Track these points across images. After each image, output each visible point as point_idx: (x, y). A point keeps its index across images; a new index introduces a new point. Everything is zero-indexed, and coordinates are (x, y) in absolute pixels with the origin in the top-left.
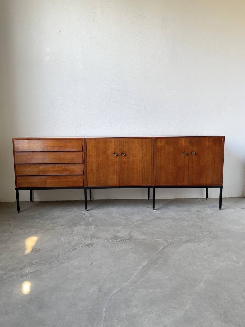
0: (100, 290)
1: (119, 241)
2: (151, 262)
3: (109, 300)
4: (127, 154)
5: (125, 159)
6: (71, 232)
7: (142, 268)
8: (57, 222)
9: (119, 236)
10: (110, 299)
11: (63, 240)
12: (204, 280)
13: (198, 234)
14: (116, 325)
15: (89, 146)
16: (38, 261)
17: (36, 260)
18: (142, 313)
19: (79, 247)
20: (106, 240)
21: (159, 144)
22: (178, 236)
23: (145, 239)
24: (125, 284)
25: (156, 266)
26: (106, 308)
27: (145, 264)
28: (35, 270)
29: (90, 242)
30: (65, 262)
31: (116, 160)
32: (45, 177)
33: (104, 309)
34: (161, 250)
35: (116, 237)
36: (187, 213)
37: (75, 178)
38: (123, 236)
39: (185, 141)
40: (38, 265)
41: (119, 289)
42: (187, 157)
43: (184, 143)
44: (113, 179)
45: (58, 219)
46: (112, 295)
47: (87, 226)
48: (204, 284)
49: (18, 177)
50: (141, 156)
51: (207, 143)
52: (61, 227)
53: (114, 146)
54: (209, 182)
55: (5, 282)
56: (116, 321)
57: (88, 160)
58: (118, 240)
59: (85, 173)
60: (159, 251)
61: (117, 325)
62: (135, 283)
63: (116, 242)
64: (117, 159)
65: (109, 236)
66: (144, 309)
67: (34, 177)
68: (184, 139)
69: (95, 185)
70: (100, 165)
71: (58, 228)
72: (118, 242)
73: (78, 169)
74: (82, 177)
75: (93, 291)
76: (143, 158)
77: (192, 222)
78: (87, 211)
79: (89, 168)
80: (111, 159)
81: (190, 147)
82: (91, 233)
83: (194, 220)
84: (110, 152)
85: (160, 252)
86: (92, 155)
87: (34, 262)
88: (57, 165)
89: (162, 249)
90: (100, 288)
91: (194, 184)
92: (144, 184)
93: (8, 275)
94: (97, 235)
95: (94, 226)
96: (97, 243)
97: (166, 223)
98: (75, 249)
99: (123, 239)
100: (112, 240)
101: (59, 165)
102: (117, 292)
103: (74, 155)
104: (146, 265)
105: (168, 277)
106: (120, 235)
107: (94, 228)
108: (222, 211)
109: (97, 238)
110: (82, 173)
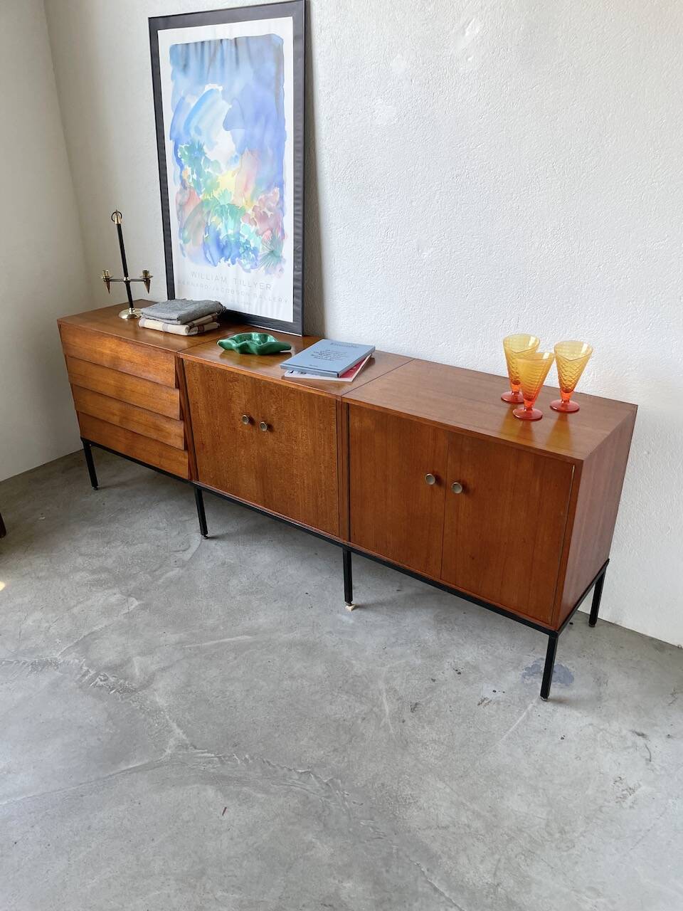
1: (101, 686)
6: (73, 604)
8: (101, 556)
9: (132, 666)
11: (29, 623)
15: (190, 377)
20: (89, 666)
21: (356, 423)
22: (235, 745)
23: (153, 712)
29: (58, 655)
34: (122, 772)
35: (120, 667)
36: (418, 662)
38: (136, 671)
42: (440, 493)
45: (119, 544)
47: (130, 596)
50: (310, 444)
52: (87, 575)
53: (245, 394)
58: (105, 680)
59: (189, 446)
60: (113, 772)
63: (96, 683)
65: (110, 658)
70: (219, 437)
72: (95, 689)
73: (174, 433)
74: (185, 455)
76: (314, 451)
79: (197, 437)
81: (450, 461)
82: (98, 628)
85: (111, 776)
86: (199, 405)
99: (121, 681)
100: (96, 675)
103: (164, 395)
106: (136, 665)
109: (85, 650)
110: (182, 446)
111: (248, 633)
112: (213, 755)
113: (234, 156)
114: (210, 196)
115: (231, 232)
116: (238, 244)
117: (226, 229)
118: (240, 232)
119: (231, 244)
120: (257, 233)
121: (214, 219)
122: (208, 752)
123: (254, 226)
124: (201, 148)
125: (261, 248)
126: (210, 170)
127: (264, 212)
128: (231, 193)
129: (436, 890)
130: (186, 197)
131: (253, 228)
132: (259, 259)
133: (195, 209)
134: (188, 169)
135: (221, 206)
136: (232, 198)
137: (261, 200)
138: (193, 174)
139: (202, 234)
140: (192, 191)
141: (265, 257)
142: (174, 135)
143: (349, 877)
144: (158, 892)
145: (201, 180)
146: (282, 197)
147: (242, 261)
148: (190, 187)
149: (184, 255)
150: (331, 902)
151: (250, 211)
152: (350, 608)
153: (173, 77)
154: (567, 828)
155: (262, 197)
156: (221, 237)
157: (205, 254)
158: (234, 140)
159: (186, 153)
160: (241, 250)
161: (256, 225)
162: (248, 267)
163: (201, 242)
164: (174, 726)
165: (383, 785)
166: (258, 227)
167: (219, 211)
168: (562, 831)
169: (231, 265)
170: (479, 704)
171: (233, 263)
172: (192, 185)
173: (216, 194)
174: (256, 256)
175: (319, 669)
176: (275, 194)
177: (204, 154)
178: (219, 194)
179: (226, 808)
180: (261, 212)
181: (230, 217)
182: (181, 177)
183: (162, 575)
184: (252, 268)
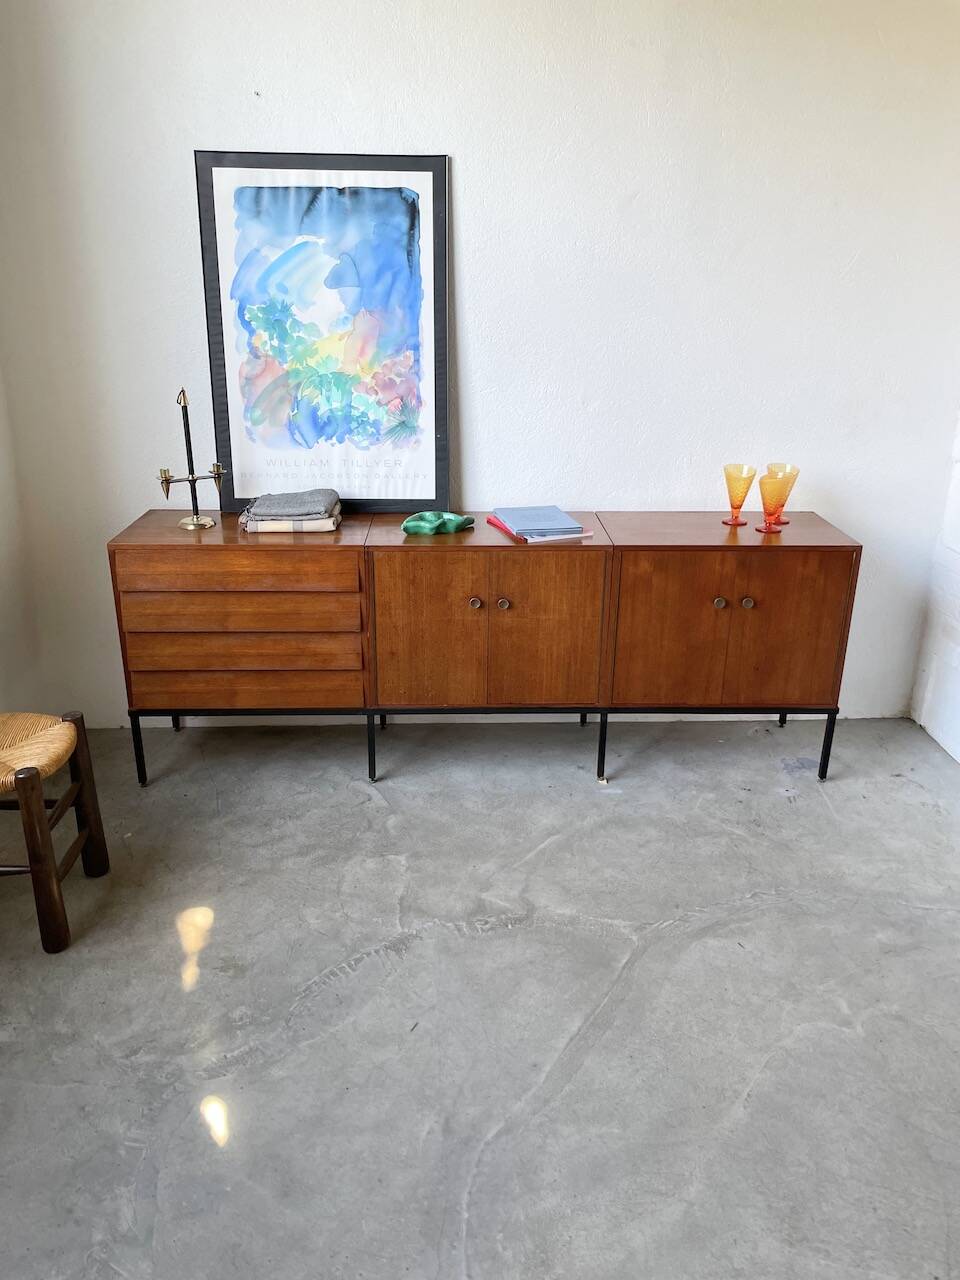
0: (447, 1130)
1: (491, 929)
2: (591, 1019)
3: (477, 1166)
4: (516, 601)
5: (507, 619)
6: (334, 887)
7: (568, 1044)
8: (281, 838)
9: (490, 902)
10: (480, 1161)
11: (313, 922)
12: (745, 1095)
13: (740, 900)
14: (500, 1249)
15: (383, 572)
16: (249, 1013)
17: (243, 1008)
18: (569, 1211)
19: (369, 954)
20: (450, 921)
21: (631, 569)
22: (677, 907)
23: (573, 921)
24: (517, 1107)
25: (609, 1033)
26: (470, 1193)
27: (574, 1029)
28: (247, 1048)
29: (399, 929)
30: (331, 1016)
31: (478, 621)
32: (231, 676)
33: (465, 1198)
34: (624, 968)
35: (480, 908)
36: (711, 796)
37: (336, 681)
38: (502, 903)
39: (723, 561)
40: (251, 1028)
41: (502, 1124)
42: (725, 616)
43: (717, 568)
44: (465, 684)
45: (282, 821)
46: (482, 1145)
47: (382, 855)
48: (745, 1108)
49: (134, 677)
50: (565, 608)
52: (299, 859)
53: (473, 573)
54: (794, 696)
55: (164, 1096)
56: (500, 1236)
57: (378, 619)
58: (487, 923)
59: (367, 663)
60: (617, 973)
61: (505, 1249)
62: (546, 1102)
63: (482, 929)
64: (483, 616)
65: (459, 907)
66: (575, 1196)
67: (193, 676)
69: (403, 704)
70: (423, 637)
71: (290, 863)
72: (490, 933)
73: (343, 651)
74: (360, 675)
75: (429, 1133)
76: (571, 615)
77: (724, 841)
78: (376, 781)
79: (383, 647)
80: (461, 618)
81: (737, 580)
82: (400, 892)
83: (733, 833)
84: (457, 595)
85: (619, 976)
86: (392, 605)
87: (236, 1014)
88: (272, 637)
89: (626, 963)
90: (447, 1121)
91: (742, 701)
92: (572, 702)
93: (169, 1069)
94: (419, 901)
95: (407, 859)
96: (424, 934)
97: (640, 846)
98: (358, 961)
99: (503, 917)
100: (470, 924)
101: (279, 637)
102: (498, 1136)
103: (331, 605)
104: (579, 1030)
105: (643, 1081)
106: (493, 900)
107: (408, 869)
108: (828, 784)
109: (422, 913)
110: (358, 665)
111: (550, 835)
112: (672, 921)
113: (342, 317)
114: (301, 364)
115: (336, 405)
116: (348, 418)
117: (329, 403)
118: (352, 404)
119: (336, 420)
120: (379, 403)
121: (306, 392)
122: (665, 922)
123: (374, 396)
124: (286, 308)
125: (385, 419)
126: (301, 334)
127: (390, 379)
128: (337, 359)
130: (258, 370)
131: (372, 399)
132: (382, 432)
133: (274, 382)
134: (265, 336)
135: (320, 376)
136: (340, 365)
137: (385, 365)
138: (271, 339)
139: (286, 412)
140: (269, 360)
141: (391, 431)
142: (238, 293)
143: (874, 931)
145: (286, 346)
146: (417, 361)
147: (356, 438)
148: (267, 356)
149: (253, 440)
150: (887, 949)
151: (368, 379)
152: (605, 783)
153: (238, 225)
155: (388, 361)
156: (319, 413)
157: (292, 434)
158: (343, 300)
159: (261, 316)
160: (354, 425)
161: (377, 393)
162: (365, 443)
163: (285, 421)
164: (607, 920)
165: (810, 875)
166: (381, 396)
167: (317, 382)
169: (338, 445)
170: (790, 802)
171: (341, 441)
172: (270, 353)
173: (312, 362)
174: (378, 431)
175: (652, 832)
176: (406, 357)
177: (292, 315)
178: (317, 362)
179: (739, 944)
180: (386, 378)
181: (334, 388)
182: (250, 344)
183: (384, 827)
184: (371, 444)
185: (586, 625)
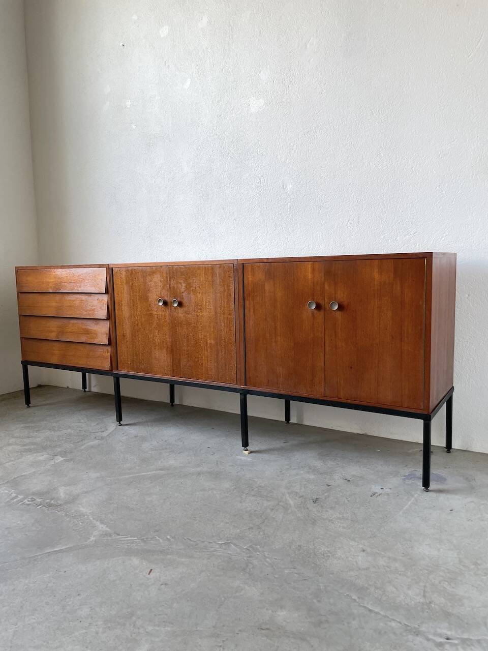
4: (185, 301)
5: (180, 313)
13: (210, 543)
15: (118, 282)
21: (249, 278)
23: (78, 516)
34: (48, 553)
36: (311, 477)
37: (100, 351)
39: (313, 270)
42: (320, 315)
43: (310, 276)
49: (24, 341)
50: (212, 307)
51: (376, 276)
53: (161, 281)
57: (117, 312)
59: (112, 340)
60: (37, 554)
64: (167, 312)
68: (309, 265)
69: (130, 371)
70: (138, 325)
73: (101, 332)
74: (108, 348)
76: (215, 313)
77: (269, 504)
79: (119, 331)
80: (155, 313)
81: (326, 287)
83: (285, 502)
84: (153, 296)
86: (123, 302)
89: (55, 551)
92: (221, 381)
103: (93, 302)
110: (107, 342)
111: (161, 470)
112: (136, 538)
122: (131, 537)
129: (370, 611)
143: (282, 607)
144: (85, 631)
150: (268, 626)
152: (247, 452)
154: (479, 562)
164: (98, 523)
165: (300, 546)
168: (476, 564)
170: (371, 496)
175: (226, 485)
179: (151, 570)
183: (85, 444)
185: (226, 321)
